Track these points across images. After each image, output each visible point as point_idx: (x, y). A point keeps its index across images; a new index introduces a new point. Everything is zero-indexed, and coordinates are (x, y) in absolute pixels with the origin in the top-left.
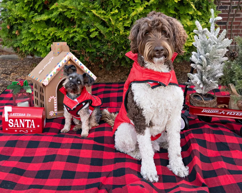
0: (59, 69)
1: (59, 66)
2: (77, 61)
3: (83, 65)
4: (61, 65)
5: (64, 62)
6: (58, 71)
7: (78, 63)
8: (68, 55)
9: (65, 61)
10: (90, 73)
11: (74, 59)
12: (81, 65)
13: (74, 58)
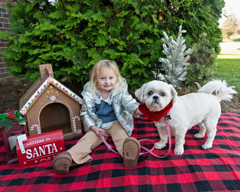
0: (38, 96)
1: (38, 92)
2: (59, 86)
3: (66, 89)
4: (40, 91)
5: (43, 88)
6: (38, 98)
7: (60, 87)
8: (47, 80)
9: (45, 86)
10: (75, 97)
11: (55, 84)
12: (64, 88)
13: (55, 82)
